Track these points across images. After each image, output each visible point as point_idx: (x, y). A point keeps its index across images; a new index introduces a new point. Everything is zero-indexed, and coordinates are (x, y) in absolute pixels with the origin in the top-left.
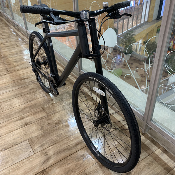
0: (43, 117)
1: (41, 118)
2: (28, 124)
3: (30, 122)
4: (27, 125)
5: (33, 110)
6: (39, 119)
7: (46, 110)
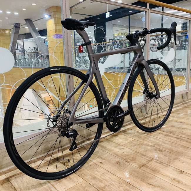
0: (158, 163)
1: (160, 163)
2: (179, 171)
3: (175, 170)
4: (181, 171)
5: (150, 176)
6: (164, 165)
7: (144, 163)
